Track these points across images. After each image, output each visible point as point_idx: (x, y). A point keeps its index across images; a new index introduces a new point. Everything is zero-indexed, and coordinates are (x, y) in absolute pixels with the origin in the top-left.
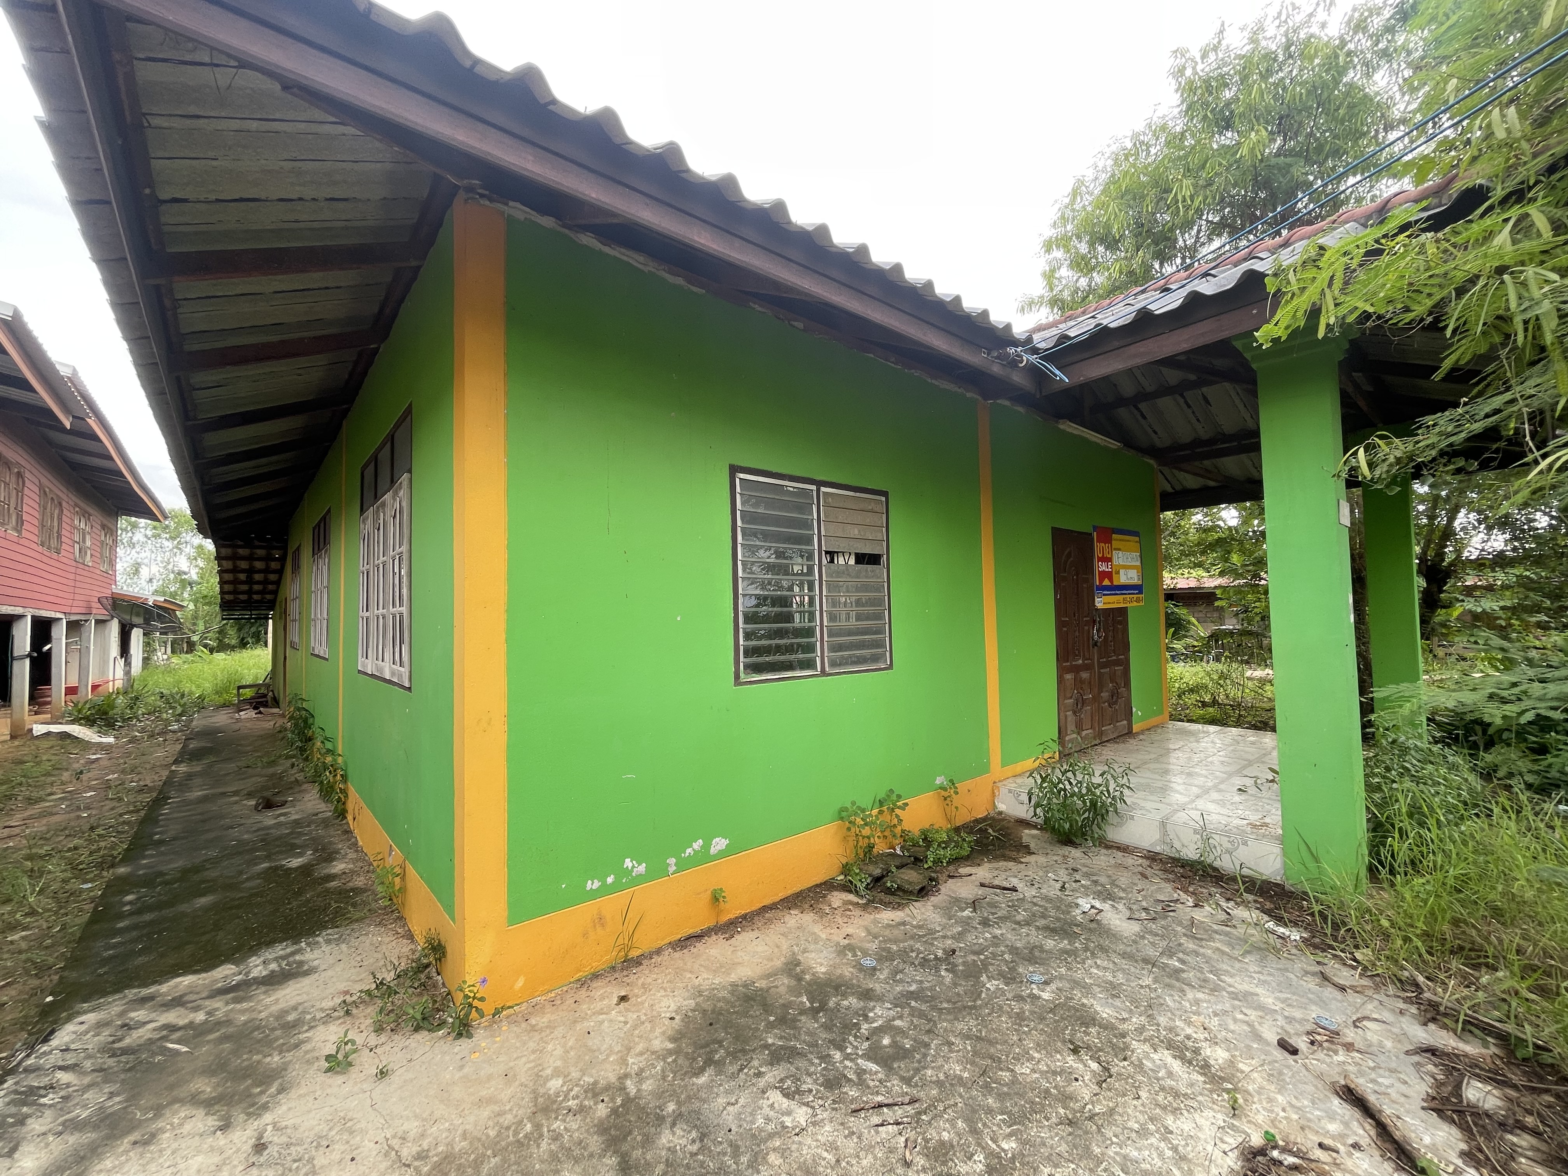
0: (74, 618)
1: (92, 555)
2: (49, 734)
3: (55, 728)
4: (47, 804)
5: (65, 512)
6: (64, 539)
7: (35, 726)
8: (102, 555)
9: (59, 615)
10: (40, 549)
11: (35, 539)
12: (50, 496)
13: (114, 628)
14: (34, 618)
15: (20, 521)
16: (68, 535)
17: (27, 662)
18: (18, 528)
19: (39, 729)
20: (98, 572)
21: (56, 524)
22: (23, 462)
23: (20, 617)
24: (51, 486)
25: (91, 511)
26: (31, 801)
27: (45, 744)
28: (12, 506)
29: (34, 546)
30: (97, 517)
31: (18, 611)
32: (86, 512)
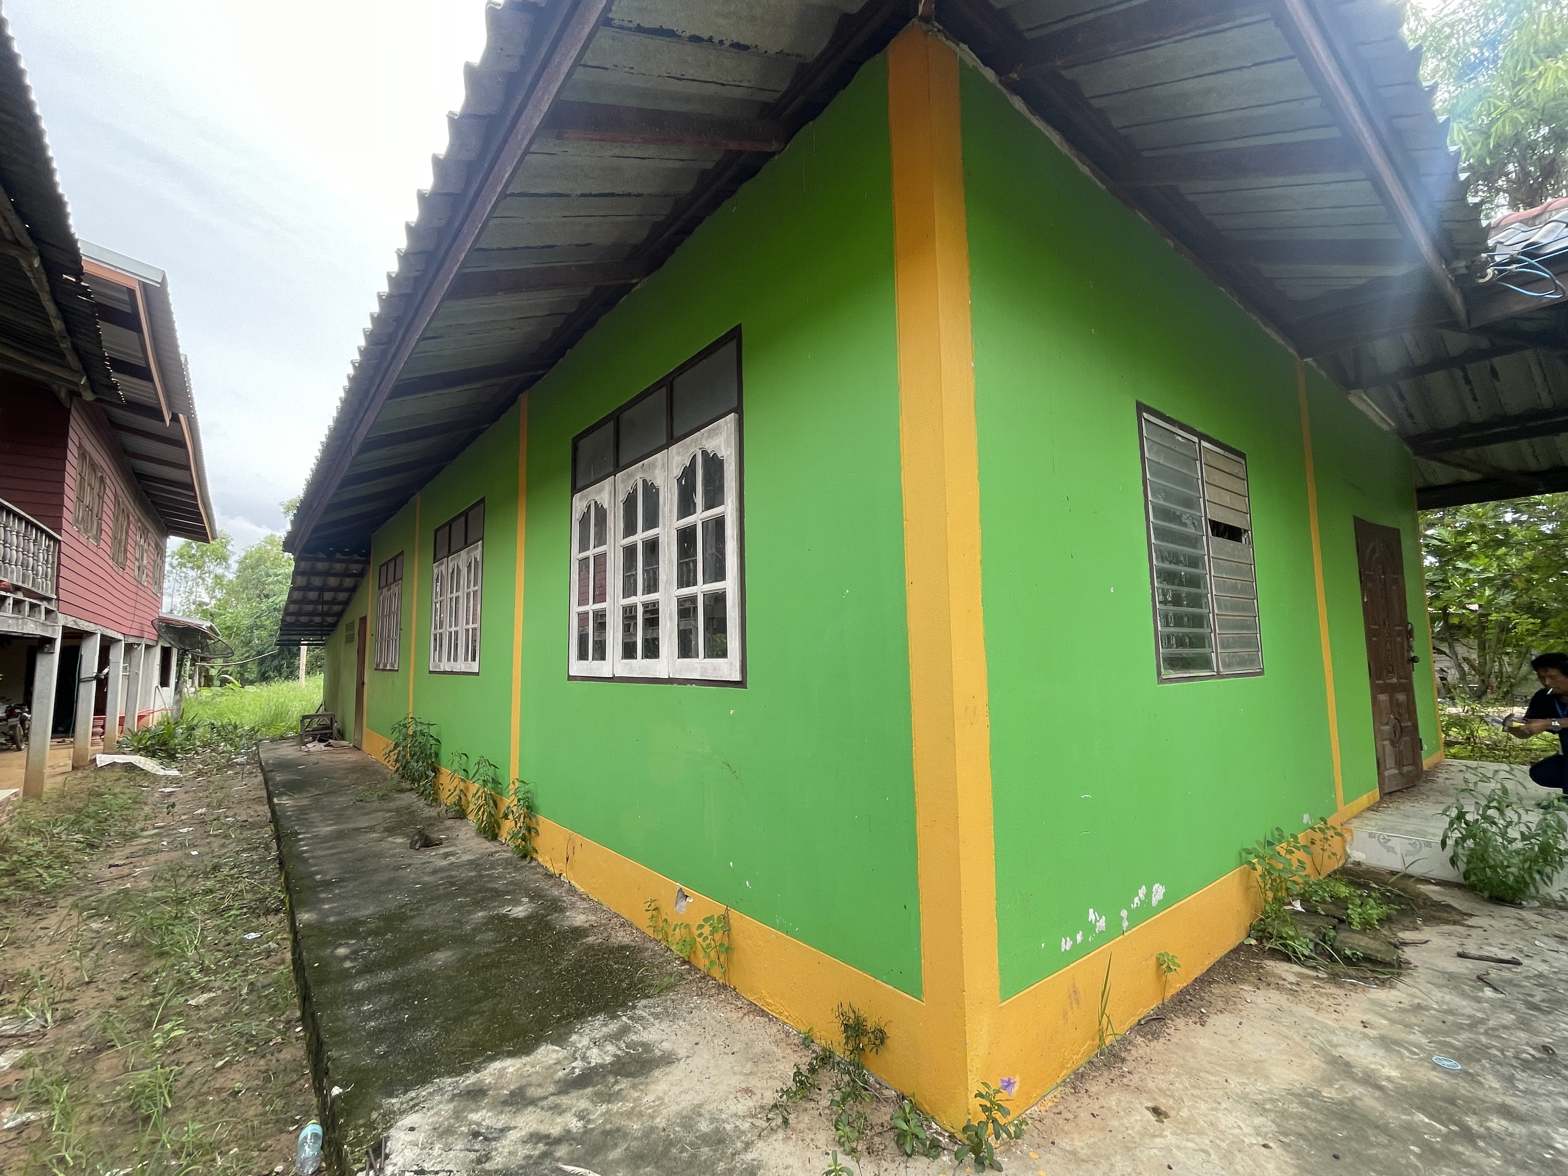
0: (131, 640)
1: (147, 575)
2: (113, 765)
3: (120, 759)
4: (145, 841)
5: (131, 526)
6: (129, 555)
7: (98, 756)
8: (154, 575)
9: (120, 637)
10: (111, 562)
11: (108, 550)
12: (122, 506)
13: (157, 653)
14: (102, 635)
15: (100, 530)
16: (132, 550)
17: (94, 683)
18: (97, 538)
19: (103, 760)
20: (150, 593)
21: (124, 537)
22: (105, 467)
23: (91, 634)
24: (123, 496)
25: (150, 529)
26: (128, 837)
27: (111, 775)
28: (95, 511)
29: (107, 558)
30: (153, 536)
31: (90, 627)
32: (146, 528)
